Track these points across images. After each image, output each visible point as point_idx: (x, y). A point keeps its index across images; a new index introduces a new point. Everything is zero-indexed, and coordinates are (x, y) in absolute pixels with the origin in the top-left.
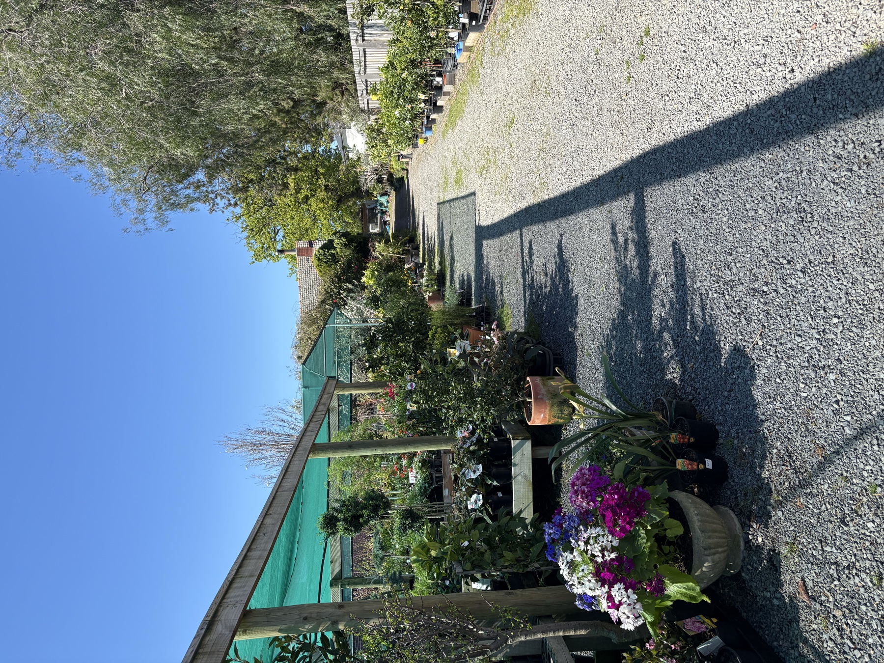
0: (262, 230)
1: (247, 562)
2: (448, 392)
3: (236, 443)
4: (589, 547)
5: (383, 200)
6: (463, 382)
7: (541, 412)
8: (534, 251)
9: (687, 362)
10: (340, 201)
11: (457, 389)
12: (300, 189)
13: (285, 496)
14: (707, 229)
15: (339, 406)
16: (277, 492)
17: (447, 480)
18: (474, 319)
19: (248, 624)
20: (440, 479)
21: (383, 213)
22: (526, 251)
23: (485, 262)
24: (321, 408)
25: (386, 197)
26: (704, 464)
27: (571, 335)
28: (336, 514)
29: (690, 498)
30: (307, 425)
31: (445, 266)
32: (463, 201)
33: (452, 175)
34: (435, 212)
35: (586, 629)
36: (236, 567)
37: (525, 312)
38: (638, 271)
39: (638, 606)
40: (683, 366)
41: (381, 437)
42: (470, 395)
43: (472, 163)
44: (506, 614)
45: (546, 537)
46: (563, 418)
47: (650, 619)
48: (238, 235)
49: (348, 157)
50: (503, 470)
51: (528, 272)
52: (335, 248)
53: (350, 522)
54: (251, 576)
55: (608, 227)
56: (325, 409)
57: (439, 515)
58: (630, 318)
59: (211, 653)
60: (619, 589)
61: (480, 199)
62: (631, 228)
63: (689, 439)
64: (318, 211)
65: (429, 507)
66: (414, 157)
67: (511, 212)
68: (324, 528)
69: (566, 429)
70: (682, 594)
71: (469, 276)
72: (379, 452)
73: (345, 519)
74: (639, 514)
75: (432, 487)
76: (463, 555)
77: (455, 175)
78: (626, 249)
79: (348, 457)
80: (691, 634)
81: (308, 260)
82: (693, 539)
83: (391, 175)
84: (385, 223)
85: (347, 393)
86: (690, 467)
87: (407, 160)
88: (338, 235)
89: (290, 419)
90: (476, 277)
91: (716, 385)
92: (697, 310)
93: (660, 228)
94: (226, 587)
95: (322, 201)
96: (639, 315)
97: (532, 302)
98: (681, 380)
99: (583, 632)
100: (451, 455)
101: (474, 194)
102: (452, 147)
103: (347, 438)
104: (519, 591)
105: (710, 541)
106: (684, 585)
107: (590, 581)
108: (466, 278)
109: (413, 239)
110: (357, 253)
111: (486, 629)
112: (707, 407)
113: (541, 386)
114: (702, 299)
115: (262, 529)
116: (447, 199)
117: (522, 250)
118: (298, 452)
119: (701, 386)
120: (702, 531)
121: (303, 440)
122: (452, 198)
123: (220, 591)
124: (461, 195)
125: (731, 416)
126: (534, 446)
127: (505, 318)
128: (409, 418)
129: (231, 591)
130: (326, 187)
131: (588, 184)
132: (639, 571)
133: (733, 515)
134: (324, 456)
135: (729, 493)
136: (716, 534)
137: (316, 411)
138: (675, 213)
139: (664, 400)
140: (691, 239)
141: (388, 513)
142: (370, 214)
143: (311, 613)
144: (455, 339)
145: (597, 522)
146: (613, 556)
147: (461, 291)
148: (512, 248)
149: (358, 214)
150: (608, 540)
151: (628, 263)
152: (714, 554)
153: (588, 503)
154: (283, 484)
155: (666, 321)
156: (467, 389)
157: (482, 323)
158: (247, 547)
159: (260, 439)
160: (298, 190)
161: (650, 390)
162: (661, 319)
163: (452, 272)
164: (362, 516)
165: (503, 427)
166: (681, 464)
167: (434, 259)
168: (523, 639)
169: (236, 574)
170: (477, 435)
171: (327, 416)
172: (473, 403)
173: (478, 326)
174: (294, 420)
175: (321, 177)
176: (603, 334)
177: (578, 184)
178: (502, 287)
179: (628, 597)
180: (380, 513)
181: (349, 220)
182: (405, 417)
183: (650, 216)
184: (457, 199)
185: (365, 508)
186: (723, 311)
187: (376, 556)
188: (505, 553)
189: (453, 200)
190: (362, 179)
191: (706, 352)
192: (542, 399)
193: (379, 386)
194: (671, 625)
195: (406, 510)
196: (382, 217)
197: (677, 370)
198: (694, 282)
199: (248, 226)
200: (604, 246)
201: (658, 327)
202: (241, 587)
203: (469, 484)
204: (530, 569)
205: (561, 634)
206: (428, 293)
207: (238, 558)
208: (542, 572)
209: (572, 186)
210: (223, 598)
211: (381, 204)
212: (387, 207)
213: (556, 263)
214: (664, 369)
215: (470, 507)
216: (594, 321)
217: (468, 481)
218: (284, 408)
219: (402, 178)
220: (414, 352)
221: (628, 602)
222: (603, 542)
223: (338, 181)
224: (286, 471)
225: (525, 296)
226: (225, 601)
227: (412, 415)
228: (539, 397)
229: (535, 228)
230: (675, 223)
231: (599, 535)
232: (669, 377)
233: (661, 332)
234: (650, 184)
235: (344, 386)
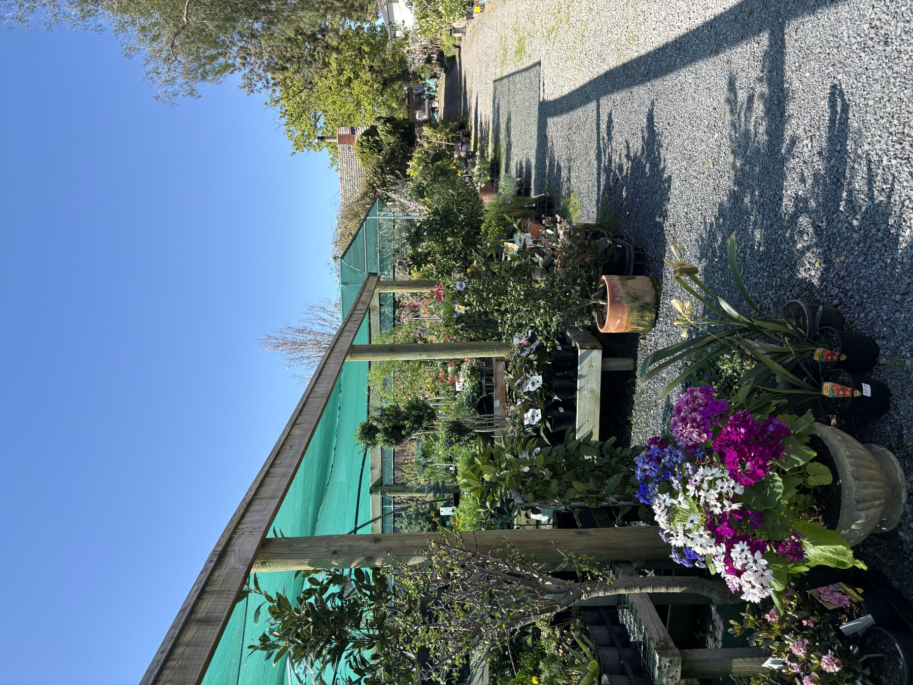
0: (302, 116)
1: (268, 480)
2: (506, 293)
3: (276, 341)
4: (702, 493)
5: (431, 83)
6: (524, 281)
7: (617, 318)
8: (614, 124)
9: (834, 256)
10: (386, 83)
11: (516, 289)
12: (343, 70)
13: (317, 403)
14: (890, 68)
15: (381, 305)
16: (308, 398)
17: (498, 391)
18: (533, 211)
19: (267, 555)
20: (490, 389)
21: (432, 98)
22: (604, 126)
23: (549, 144)
24: (360, 306)
25: (435, 80)
26: (861, 390)
27: (660, 227)
28: (375, 423)
29: (839, 434)
30: (345, 324)
31: (500, 153)
32: (525, 74)
33: (513, 45)
34: (491, 91)
35: (681, 587)
36: (256, 486)
37: (598, 201)
38: (766, 138)
39: (768, 573)
40: (827, 261)
41: (425, 341)
42: (531, 296)
43: (538, 26)
44: (582, 566)
45: (639, 472)
46: (643, 325)
47: (779, 587)
48: (277, 121)
49: (395, 35)
50: (566, 382)
51: (605, 152)
52: (378, 135)
53: (391, 433)
54: (273, 498)
55: (724, 83)
56: (365, 307)
57: (490, 428)
58: (747, 200)
59: (221, 592)
60: (743, 551)
61: (546, 70)
62: (760, 80)
63: (839, 356)
64: (362, 95)
65: (478, 419)
66: (468, 30)
67: (587, 80)
68: (362, 438)
69: (643, 339)
70: (826, 558)
71: (528, 162)
72: (424, 357)
73: (385, 430)
74: (777, 454)
75: (481, 397)
76: (523, 483)
77: (516, 44)
78: (749, 109)
79: (389, 362)
80: (830, 607)
81: (349, 148)
82: (843, 488)
83: (441, 54)
84: (433, 110)
85: (389, 291)
86: (841, 393)
87: (459, 35)
88: (382, 121)
89: (331, 318)
90: (537, 163)
91: (880, 286)
92: (859, 184)
93: (807, 75)
94: (242, 511)
95: (366, 83)
96: (761, 196)
97: (608, 188)
98: (822, 279)
99: (677, 590)
100: (504, 363)
101: (539, 63)
102: (514, 10)
103: (389, 341)
104: (591, 531)
105: (865, 492)
106: (831, 548)
107: (701, 536)
108: (524, 165)
109: (463, 126)
110: (402, 141)
111: (555, 579)
112: (862, 315)
113: (620, 287)
114: (869, 169)
115: (288, 441)
116: (505, 74)
117: (598, 125)
118: (333, 354)
119: (855, 287)
120: (856, 479)
121: (340, 341)
122: (512, 72)
123: (235, 515)
124: (522, 67)
125: (902, 327)
126: (604, 356)
127: (571, 210)
128: (457, 321)
129: (248, 515)
130: (371, 68)
131: (698, 29)
132: (769, 528)
133: (893, 458)
134: (364, 360)
135: (889, 428)
136: (874, 483)
137: (354, 309)
138: (835, 51)
139: (802, 305)
140: (859, 84)
141: (433, 425)
142: (416, 100)
143: (341, 546)
144: (514, 231)
145: (712, 462)
146: (735, 506)
147: (519, 179)
148: (584, 124)
149: (404, 100)
150: (728, 485)
151: (752, 128)
152: (869, 508)
153: (699, 435)
154: (315, 389)
155: (806, 201)
156: (528, 289)
157: (543, 216)
158: (270, 462)
159: (302, 338)
160: (341, 72)
161: (770, 293)
162: (797, 198)
163: (508, 159)
164: (403, 427)
165: (568, 334)
166: (828, 389)
167: (487, 147)
168: (601, 594)
169: (255, 494)
170: (537, 342)
171: (367, 316)
172: (535, 306)
173: (539, 220)
174: (336, 320)
175: (366, 56)
176: (705, 223)
177: (683, 31)
178: (570, 172)
179: (755, 562)
180: (424, 425)
181: (394, 105)
182: (453, 320)
183: (791, 59)
184: (517, 72)
185: (407, 419)
186: (905, 184)
187: (418, 463)
188: (575, 484)
189: (513, 74)
190: (409, 60)
191: (869, 241)
192: (619, 302)
193: (424, 285)
194: (803, 594)
195: (453, 422)
196: (430, 103)
197: (817, 265)
198: (858, 145)
199: (287, 110)
200: (715, 109)
201: (791, 210)
202: (260, 511)
203: (526, 397)
204: (604, 504)
205: (650, 590)
206: (479, 184)
207: (259, 475)
208: (619, 507)
209: (672, 35)
210: (239, 523)
211: (429, 88)
212: (436, 92)
213: (643, 137)
214: (795, 265)
215: (526, 423)
216: (693, 207)
217: (525, 393)
218: (325, 307)
219: (454, 57)
220: (463, 249)
221: (755, 568)
222: (722, 488)
223: (384, 61)
224: (320, 375)
225: (599, 181)
226: (240, 527)
227: (460, 319)
228: (616, 299)
229: (617, 96)
230: (833, 65)
231: (716, 479)
232: (802, 274)
233: (794, 217)
234: (796, 16)
235: (387, 284)
